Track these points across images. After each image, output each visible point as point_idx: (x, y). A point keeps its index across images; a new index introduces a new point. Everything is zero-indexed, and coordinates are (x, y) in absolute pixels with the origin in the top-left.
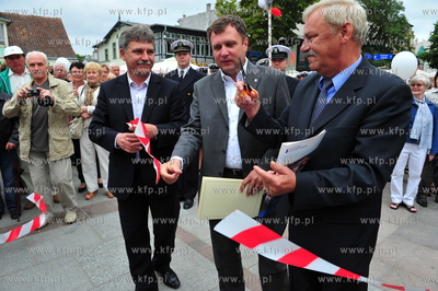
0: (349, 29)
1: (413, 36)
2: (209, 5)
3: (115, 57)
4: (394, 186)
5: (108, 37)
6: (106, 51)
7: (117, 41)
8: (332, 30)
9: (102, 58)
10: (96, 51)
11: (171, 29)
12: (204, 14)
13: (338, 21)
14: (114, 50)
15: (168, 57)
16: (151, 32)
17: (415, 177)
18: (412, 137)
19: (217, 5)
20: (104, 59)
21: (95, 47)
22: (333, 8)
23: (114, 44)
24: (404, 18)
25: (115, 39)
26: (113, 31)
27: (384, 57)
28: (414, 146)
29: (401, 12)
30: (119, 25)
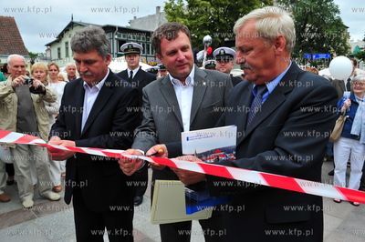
0: (283, 41)
1: (349, 37)
2: (159, 7)
3: (67, 55)
4: (337, 180)
5: (61, 36)
6: (59, 49)
7: (69, 40)
8: (266, 43)
9: (55, 56)
10: (48, 49)
11: (122, 30)
12: (153, 16)
13: (271, 34)
14: (67, 48)
15: (119, 56)
16: (103, 32)
17: (357, 172)
18: (352, 132)
19: (166, 8)
20: (57, 57)
21: (47, 45)
22: (265, 21)
23: (67, 43)
24: (339, 21)
25: (67, 39)
26: (66, 30)
27: (322, 56)
28: (355, 142)
29: (337, 15)
30: (72, 25)
